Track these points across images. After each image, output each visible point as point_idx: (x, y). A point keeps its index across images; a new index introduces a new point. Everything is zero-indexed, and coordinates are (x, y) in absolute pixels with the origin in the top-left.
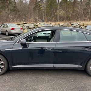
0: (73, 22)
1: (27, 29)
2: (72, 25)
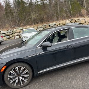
0: (49, 23)
2: (49, 26)
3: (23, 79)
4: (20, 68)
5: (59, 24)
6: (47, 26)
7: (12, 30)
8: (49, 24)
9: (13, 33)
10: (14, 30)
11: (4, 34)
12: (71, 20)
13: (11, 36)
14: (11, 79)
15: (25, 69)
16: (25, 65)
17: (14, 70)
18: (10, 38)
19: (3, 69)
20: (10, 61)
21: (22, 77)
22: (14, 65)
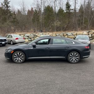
1: (28, 39)
2: (67, 34)
3: (20, 59)
4: (19, 54)
5: (76, 34)
6: (64, 35)
7: (34, 34)
8: (67, 33)
9: (34, 37)
10: (36, 34)
11: (27, 36)
12: (89, 32)
13: (32, 39)
14: (15, 58)
15: (22, 55)
16: (22, 52)
17: (17, 54)
18: (32, 40)
19: (12, 52)
20: (16, 49)
21: (20, 58)
22: (17, 51)
